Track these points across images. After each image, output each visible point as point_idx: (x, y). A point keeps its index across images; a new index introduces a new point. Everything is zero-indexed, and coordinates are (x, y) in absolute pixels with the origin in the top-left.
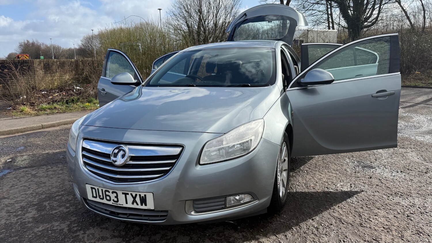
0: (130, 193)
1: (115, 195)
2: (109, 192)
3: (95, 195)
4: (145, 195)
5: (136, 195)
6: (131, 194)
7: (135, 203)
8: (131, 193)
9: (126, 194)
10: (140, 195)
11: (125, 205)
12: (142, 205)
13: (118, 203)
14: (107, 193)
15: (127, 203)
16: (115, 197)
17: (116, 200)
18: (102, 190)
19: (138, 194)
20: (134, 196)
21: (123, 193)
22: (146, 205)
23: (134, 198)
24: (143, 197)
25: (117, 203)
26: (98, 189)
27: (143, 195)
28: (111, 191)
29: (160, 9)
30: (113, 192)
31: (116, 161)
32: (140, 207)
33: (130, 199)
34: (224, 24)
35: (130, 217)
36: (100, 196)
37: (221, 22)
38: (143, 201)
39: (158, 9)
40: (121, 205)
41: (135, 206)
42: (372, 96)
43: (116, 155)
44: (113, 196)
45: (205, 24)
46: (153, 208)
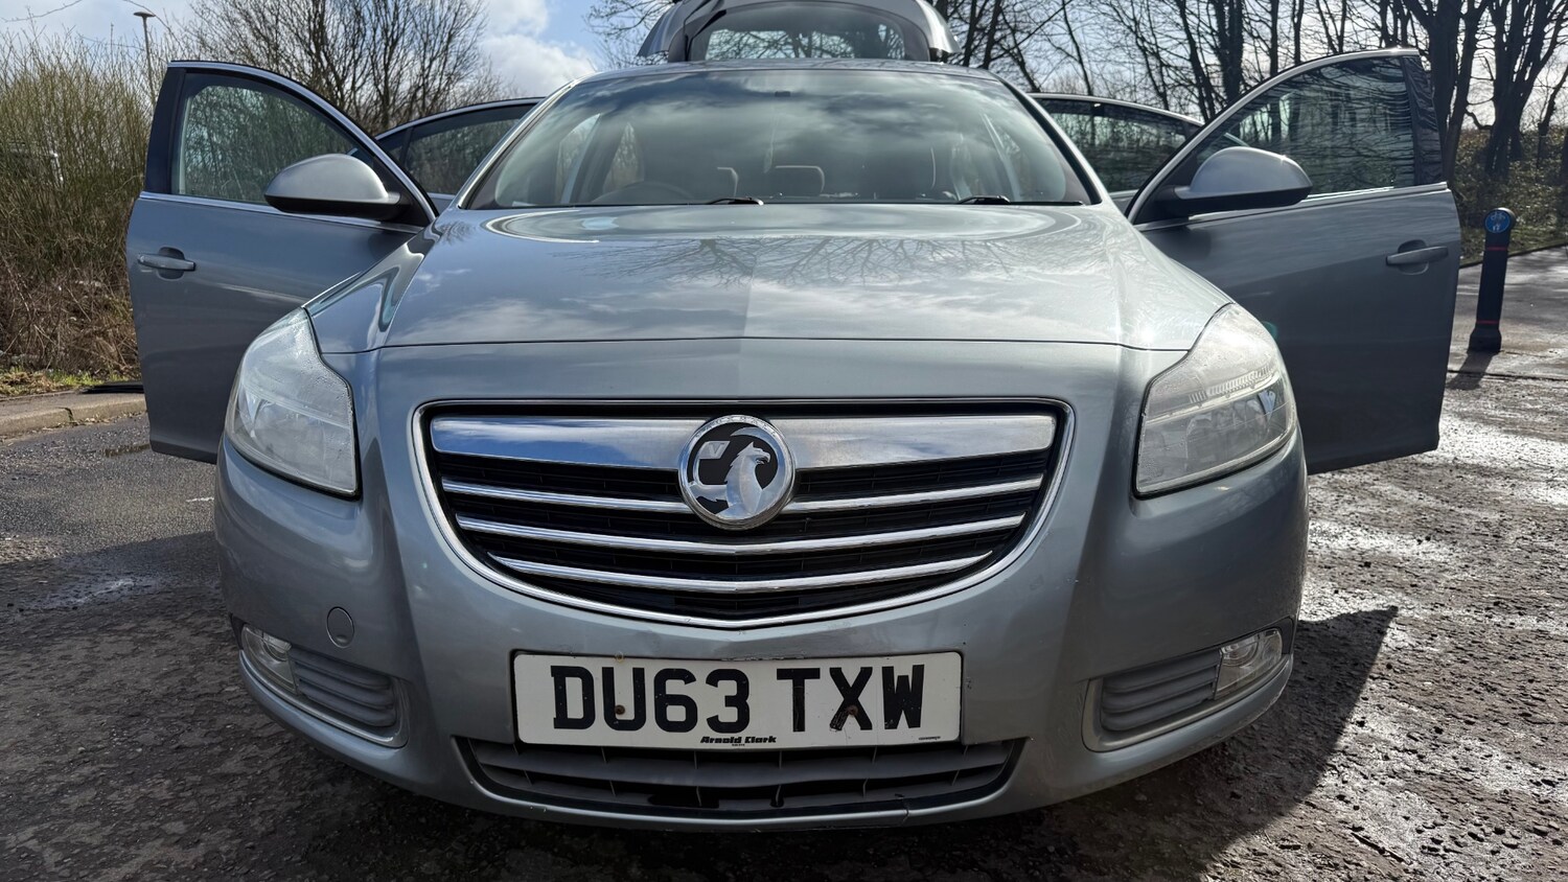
0: (825, 667)
1: (730, 687)
2: (688, 677)
3: (575, 710)
4: (919, 671)
5: (865, 674)
6: (837, 674)
7: (851, 722)
8: (835, 664)
9: (799, 678)
10: (888, 672)
11: (789, 740)
12: (891, 722)
13: (743, 734)
14: (674, 687)
15: (799, 725)
16: (730, 701)
17: (730, 715)
18: (639, 675)
19: (877, 665)
20: (851, 679)
21: (782, 674)
22: (914, 722)
23: (851, 694)
24: (902, 679)
25: (736, 736)
26: (608, 674)
27: (903, 668)
28: (701, 671)
29: (145, 16)
30: (713, 679)
31: (721, 505)
32: (880, 736)
33: (823, 697)
34: (420, 94)
35: (789, 804)
36: (612, 710)
37: (405, 86)
38: (904, 699)
39: (136, 14)
40: (759, 740)
41: (851, 735)
42: (1389, 264)
43: (715, 471)
44: (712, 701)
45: (341, 89)
46: (949, 734)
